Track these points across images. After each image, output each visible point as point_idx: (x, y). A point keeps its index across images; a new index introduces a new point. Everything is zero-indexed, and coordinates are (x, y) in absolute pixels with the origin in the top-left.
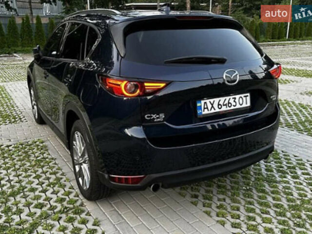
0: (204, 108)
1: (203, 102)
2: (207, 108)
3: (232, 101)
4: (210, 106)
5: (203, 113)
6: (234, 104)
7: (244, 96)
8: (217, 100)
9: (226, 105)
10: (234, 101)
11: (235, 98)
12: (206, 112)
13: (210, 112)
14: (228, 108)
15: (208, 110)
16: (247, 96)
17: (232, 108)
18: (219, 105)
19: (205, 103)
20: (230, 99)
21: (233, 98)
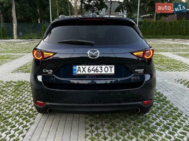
0: (78, 70)
1: (78, 67)
2: (80, 70)
3: (99, 69)
4: (82, 70)
5: (77, 73)
6: (101, 71)
7: (110, 67)
8: (87, 67)
9: (94, 70)
10: (101, 69)
11: (102, 67)
12: (79, 73)
13: (82, 73)
14: (96, 73)
15: (81, 72)
16: (112, 67)
17: (99, 73)
18: (89, 70)
19: (79, 67)
20: (97, 67)
21: (100, 67)
